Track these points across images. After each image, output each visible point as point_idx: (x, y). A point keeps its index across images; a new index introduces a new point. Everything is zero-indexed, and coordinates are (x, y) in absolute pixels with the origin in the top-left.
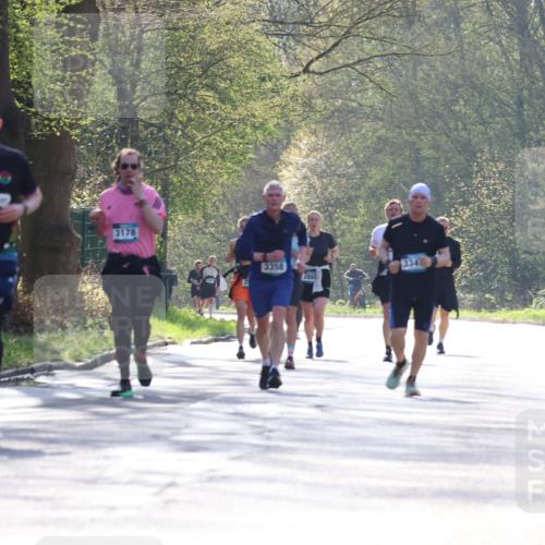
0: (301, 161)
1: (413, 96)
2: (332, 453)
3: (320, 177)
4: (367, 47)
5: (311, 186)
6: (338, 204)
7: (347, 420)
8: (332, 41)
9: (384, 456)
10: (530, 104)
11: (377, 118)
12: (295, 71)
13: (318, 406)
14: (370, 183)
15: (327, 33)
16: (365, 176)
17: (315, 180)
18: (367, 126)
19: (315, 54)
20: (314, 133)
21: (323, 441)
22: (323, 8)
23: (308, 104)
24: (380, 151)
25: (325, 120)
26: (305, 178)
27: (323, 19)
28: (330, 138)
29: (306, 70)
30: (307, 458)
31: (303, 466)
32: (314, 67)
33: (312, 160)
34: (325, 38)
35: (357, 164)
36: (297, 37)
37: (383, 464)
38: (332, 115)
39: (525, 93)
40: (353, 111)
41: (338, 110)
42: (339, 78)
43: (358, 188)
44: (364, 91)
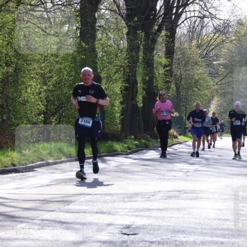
0: (215, 103)
2: (222, 166)
4: (230, 79)
5: (217, 109)
6: (223, 113)
7: (225, 159)
9: (234, 167)
13: (219, 156)
16: (229, 107)
17: (218, 107)
18: (230, 96)
19: (219, 80)
20: (218, 97)
21: (221, 163)
23: (217, 91)
25: (221, 94)
26: (216, 107)
27: (220, 73)
28: (221, 99)
29: (217, 84)
30: (217, 167)
31: (216, 168)
32: (218, 83)
33: (217, 103)
34: (221, 77)
35: (227, 104)
36: (215, 77)
40: (227, 93)
41: (223, 92)
42: (224, 86)
43: (227, 109)
44: (229, 88)
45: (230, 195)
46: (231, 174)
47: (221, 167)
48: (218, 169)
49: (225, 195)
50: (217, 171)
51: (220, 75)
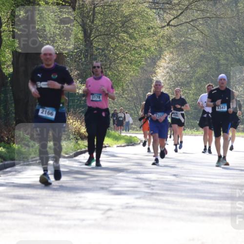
0: (166, 65)
1: (216, 36)
2: (181, 196)
3: (175, 72)
4: (196, 14)
5: (170, 76)
6: (183, 84)
7: (187, 181)
8: (180, 12)
9: (205, 198)
11: (200, 46)
12: (163, 25)
13: (174, 175)
14: (197, 75)
15: (178, 8)
16: (195, 72)
17: (172, 73)
18: (196, 50)
19: (172, 17)
20: (172, 53)
21: (177, 190)
23: (169, 40)
24: (202, 61)
25: (177, 47)
26: (168, 73)
27: (176, 1)
28: (179, 55)
29: (168, 25)
30: (170, 198)
31: (168, 202)
32: (172, 23)
33: (171, 65)
34: (177, 10)
35: (191, 67)
36: (164, 9)
37: (205, 201)
38: (180, 45)
40: (189, 43)
41: (182, 42)
42: (183, 28)
43: (191, 77)
44: (194, 34)
46: (199, 214)
47: (179, 200)
48: (173, 203)
50: (170, 207)
51: (176, 5)
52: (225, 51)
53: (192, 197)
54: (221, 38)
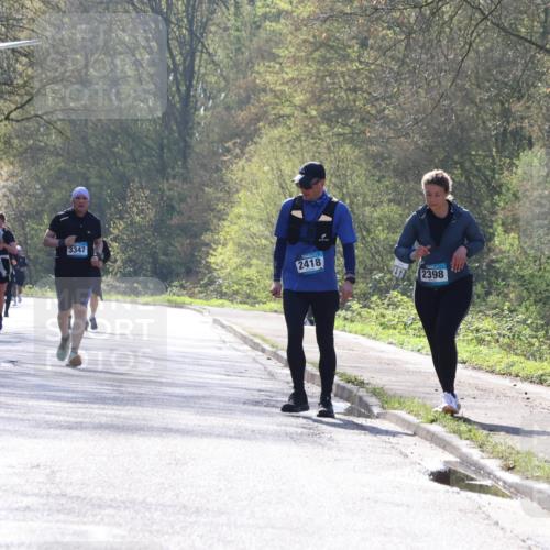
1: (85, 139)
2: (21, 396)
3: (16, 195)
5: (9, 202)
6: (29, 215)
7: (32, 372)
8: (26, 98)
9: (59, 399)
10: (170, 150)
11: (58, 155)
14: (52, 201)
15: (23, 91)
16: (49, 196)
17: (12, 198)
18: (51, 160)
19: (13, 106)
20: (12, 163)
21: (14, 386)
22: (20, 74)
23: (8, 143)
24: (60, 179)
25: (21, 154)
26: (5, 195)
27: (20, 81)
28: (23, 168)
29: (7, 118)
32: (13, 115)
33: (10, 183)
34: (21, 96)
35: (43, 188)
37: (58, 404)
38: (25, 152)
39: (165, 141)
40: (41, 149)
41: (30, 147)
42: (31, 125)
43: (44, 204)
44: (49, 135)
45: (42, 497)
46: (50, 425)
47: (19, 402)
49: (25, 494)
51: (19, 87)
52: (98, 164)
53: (38, 397)
54: (92, 142)
